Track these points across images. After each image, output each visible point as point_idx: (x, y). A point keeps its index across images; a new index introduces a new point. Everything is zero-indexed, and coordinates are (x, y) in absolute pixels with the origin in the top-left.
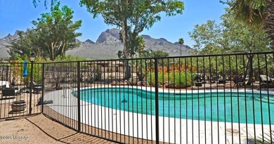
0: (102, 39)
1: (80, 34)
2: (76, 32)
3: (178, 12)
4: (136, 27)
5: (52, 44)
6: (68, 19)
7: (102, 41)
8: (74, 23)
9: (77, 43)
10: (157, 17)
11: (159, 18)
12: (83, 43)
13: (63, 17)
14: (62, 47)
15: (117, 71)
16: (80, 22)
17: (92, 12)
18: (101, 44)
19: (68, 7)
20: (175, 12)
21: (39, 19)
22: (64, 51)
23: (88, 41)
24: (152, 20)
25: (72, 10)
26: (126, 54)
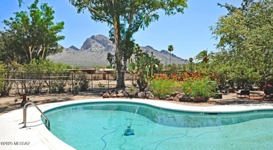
0: (87, 45)
1: (62, 38)
2: (58, 35)
3: (179, 10)
4: (130, 26)
5: (30, 48)
6: (48, 20)
7: (87, 48)
8: (55, 25)
9: (59, 47)
10: (154, 15)
11: (156, 17)
12: (67, 49)
13: (42, 17)
14: (42, 52)
15: (104, 79)
16: (63, 23)
17: (76, 5)
18: (86, 51)
19: (48, 6)
20: (175, 11)
21: (11, 19)
22: (45, 56)
23: (72, 47)
24: (148, 18)
25: (53, 9)
26: (119, 58)
